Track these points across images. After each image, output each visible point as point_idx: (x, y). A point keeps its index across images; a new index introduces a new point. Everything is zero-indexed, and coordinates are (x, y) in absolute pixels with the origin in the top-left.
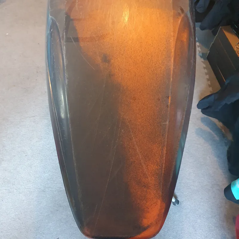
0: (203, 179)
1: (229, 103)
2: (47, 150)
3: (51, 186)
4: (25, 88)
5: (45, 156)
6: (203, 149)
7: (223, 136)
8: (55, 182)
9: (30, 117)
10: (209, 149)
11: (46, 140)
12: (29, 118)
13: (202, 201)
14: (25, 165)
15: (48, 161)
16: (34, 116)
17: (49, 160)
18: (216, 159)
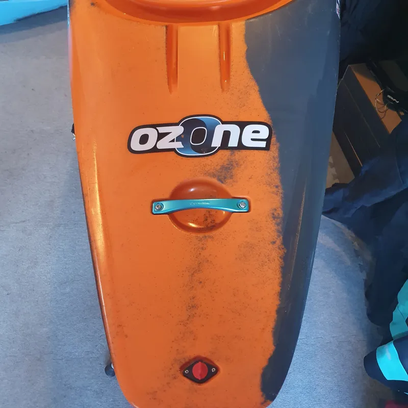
0: (323, 331)
1: (368, 205)
2: (46, 284)
3: (53, 351)
4: (8, 170)
5: (44, 295)
6: (322, 278)
7: (357, 254)
8: (60, 343)
9: (16, 223)
10: (332, 277)
11: (45, 264)
12: (14, 225)
13: (323, 371)
14: (6, 313)
15: (49, 304)
16: (24, 221)
17: (51, 301)
18: (345, 295)
